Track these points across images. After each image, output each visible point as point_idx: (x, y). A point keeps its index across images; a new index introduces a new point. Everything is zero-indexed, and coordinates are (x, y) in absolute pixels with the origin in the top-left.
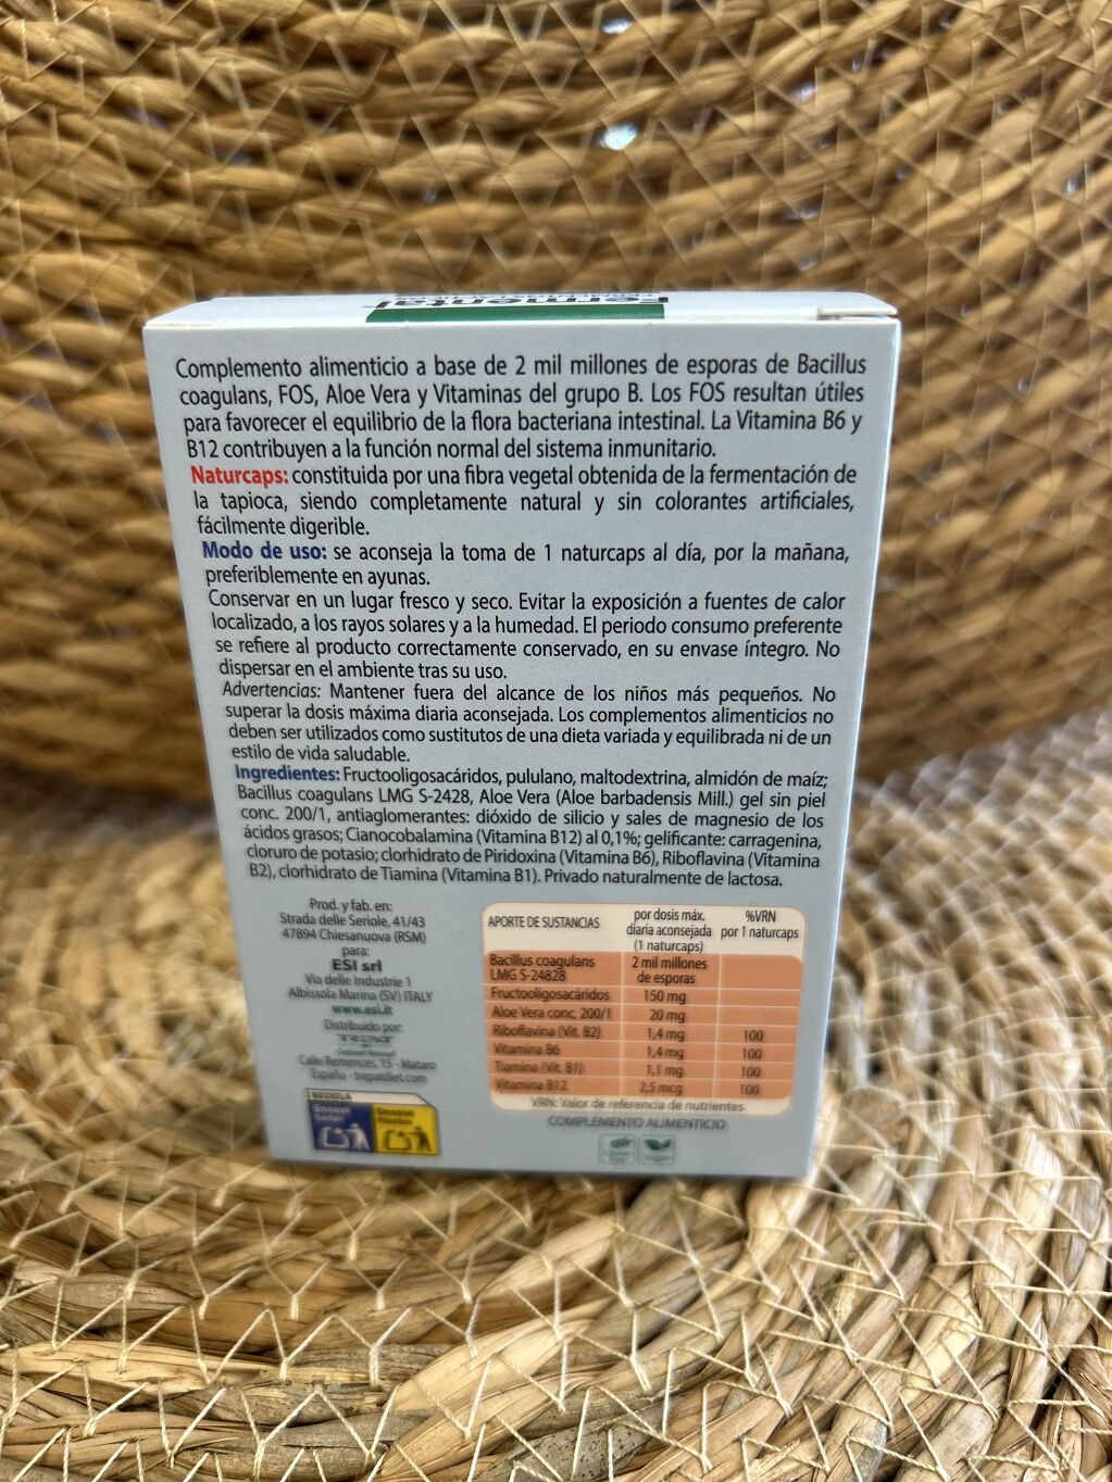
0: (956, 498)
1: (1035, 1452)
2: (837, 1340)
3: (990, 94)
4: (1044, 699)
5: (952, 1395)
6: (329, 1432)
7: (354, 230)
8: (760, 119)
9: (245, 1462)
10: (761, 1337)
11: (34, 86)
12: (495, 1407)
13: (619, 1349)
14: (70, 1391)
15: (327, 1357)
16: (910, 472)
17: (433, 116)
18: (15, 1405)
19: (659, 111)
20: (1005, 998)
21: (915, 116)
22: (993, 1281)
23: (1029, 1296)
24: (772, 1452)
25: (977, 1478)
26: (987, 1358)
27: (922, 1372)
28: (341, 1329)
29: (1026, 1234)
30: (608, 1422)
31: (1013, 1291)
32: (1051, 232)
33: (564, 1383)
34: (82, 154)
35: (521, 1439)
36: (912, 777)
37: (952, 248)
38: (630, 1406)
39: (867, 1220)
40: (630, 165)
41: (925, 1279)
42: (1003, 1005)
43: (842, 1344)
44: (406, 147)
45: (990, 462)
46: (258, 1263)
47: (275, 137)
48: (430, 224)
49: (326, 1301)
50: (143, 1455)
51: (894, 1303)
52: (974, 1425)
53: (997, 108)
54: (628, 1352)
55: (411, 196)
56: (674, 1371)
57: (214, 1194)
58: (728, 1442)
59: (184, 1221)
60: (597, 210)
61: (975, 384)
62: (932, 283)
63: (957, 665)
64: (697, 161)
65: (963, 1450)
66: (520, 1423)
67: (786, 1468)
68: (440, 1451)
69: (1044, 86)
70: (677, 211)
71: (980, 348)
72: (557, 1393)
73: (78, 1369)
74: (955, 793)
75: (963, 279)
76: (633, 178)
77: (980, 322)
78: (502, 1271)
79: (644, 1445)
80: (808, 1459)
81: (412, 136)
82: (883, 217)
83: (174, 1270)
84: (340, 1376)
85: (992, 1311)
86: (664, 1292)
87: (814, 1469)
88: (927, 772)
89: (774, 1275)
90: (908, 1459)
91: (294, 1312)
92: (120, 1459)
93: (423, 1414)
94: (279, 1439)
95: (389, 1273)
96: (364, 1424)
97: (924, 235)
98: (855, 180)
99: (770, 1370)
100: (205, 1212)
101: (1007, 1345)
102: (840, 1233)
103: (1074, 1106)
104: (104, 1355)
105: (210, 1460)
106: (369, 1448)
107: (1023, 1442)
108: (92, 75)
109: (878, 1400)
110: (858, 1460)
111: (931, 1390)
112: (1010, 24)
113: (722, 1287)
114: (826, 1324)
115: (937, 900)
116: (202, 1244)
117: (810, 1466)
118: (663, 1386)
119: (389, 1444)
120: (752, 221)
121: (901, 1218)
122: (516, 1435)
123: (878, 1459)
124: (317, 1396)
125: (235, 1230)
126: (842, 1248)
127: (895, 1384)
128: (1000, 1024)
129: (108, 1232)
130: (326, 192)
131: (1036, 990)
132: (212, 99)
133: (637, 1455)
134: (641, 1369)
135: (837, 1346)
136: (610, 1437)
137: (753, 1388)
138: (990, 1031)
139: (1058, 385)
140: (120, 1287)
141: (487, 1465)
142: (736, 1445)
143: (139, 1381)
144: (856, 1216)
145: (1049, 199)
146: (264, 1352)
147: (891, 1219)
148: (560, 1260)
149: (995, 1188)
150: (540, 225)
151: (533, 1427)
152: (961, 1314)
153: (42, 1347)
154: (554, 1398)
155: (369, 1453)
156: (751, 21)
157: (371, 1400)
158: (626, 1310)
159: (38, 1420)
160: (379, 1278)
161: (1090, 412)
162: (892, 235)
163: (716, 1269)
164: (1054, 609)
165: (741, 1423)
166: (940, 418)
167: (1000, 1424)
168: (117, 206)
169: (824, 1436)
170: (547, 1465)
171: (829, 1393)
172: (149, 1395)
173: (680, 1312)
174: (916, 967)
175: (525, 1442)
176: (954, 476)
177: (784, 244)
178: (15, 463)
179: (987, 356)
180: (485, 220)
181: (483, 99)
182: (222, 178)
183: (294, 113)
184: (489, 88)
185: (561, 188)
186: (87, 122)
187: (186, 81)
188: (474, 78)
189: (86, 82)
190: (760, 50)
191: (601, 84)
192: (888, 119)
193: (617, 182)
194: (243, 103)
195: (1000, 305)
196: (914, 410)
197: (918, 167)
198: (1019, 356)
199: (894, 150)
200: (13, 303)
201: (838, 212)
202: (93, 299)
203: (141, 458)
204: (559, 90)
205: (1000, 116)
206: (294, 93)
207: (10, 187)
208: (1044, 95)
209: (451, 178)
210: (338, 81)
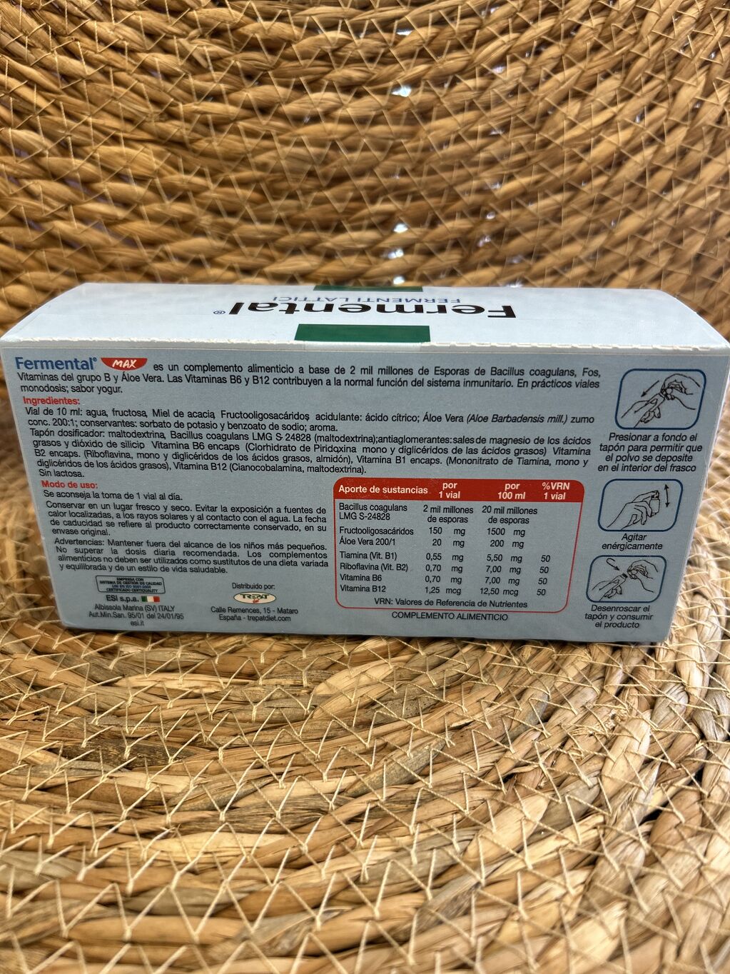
1: (617, 703)
2: (524, 666)
3: (596, 70)
5: (578, 684)
6: (287, 702)
7: (268, 137)
8: (479, 82)
9: (248, 715)
10: (488, 665)
11: (101, 57)
12: (365, 692)
13: (421, 670)
14: (157, 692)
15: (281, 675)
16: (555, 267)
17: (310, 77)
18: (131, 698)
19: (426, 77)
21: (557, 81)
23: (615, 648)
24: (495, 704)
25: (591, 712)
26: (594, 671)
27: (564, 676)
28: (286, 665)
30: (418, 696)
32: (627, 143)
33: (396, 683)
34: (126, 94)
35: (378, 702)
37: (576, 150)
38: (428, 691)
40: (412, 104)
43: (526, 667)
44: (296, 94)
45: (598, 263)
47: (228, 86)
48: (306, 134)
49: (277, 655)
52: (588, 694)
53: (599, 78)
54: (425, 671)
55: (298, 119)
56: (447, 678)
58: (474, 701)
60: (395, 128)
61: (588, 222)
62: (566, 169)
64: (446, 104)
65: (584, 703)
66: (377, 697)
67: (502, 709)
68: (340, 708)
69: (623, 66)
70: (436, 129)
71: (591, 203)
72: (393, 686)
73: (160, 684)
75: (582, 166)
76: (413, 112)
77: (590, 190)
78: (361, 643)
79: (435, 703)
80: (512, 707)
81: (299, 88)
82: (541, 133)
84: (290, 682)
90: (559, 706)
91: (262, 660)
92: (185, 717)
93: (330, 695)
94: (263, 705)
96: (302, 699)
97: (562, 143)
98: (527, 114)
99: (493, 677)
101: (604, 665)
104: (172, 679)
105: (230, 715)
106: (306, 708)
107: (611, 700)
108: (132, 52)
109: (544, 686)
110: (535, 706)
111: (568, 682)
112: (606, 34)
113: (468, 648)
114: (518, 660)
118: (442, 684)
119: (315, 706)
120: (474, 136)
122: (376, 701)
124: (279, 689)
127: (552, 680)
130: (255, 116)
132: (195, 66)
133: (432, 707)
134: (431, 677)
136: (419, 702)
137: (485, 683)
139: (631, 223)
140: (174, 652)
141: (363, 712)
142: (478, 703)
143: (189, 688)
145: (626, 126)
146: (249, 676)
150: (366, 135)
151: (383, 698)
153: (140, 677)
154: (391, 688)
155: (306, 710)
156: (475, 30)
157: (304, 691)
158: (422, 657)
159: (143, 704)
161: (648, 238)
162: (545, 143)
165: (480, 695)
166: (571, 240)
167: (600, 694)
168: (144, 121)
169: (519, 699)
170: (391, 711)
171: (521, 684)
172: (196, 693)
173: (450, 657)
175: (380, 703)
177: (491, 147)
178: (84, 258)
179: (595, 207)
180: (336, 132)
181: (336, 69)
182: (200, 108)
183: (238, 75)
184: (339, 63)
185: (376, 117)
186: (129, 77)
187: (182, 57)
188: (332, 58)
189: (129, 56)
190: (478, 46)
191: (397, 62)
192: (544, 83)
193: (405, 114)
194: (211, 68)
195: (601, 180)
196: (557, 235)
197: (559, 108)
198: (611, 207)
199: (546, 99)
200: (87, 172)
201: (518, 131)
202: (130, 171)
203: (153, 256)
204: (375, 65)
205: (601, 82)
206: (238, 64)
207: (87, 110)
208: (623, 71)
209: (319, 110)
210: (260, 58)
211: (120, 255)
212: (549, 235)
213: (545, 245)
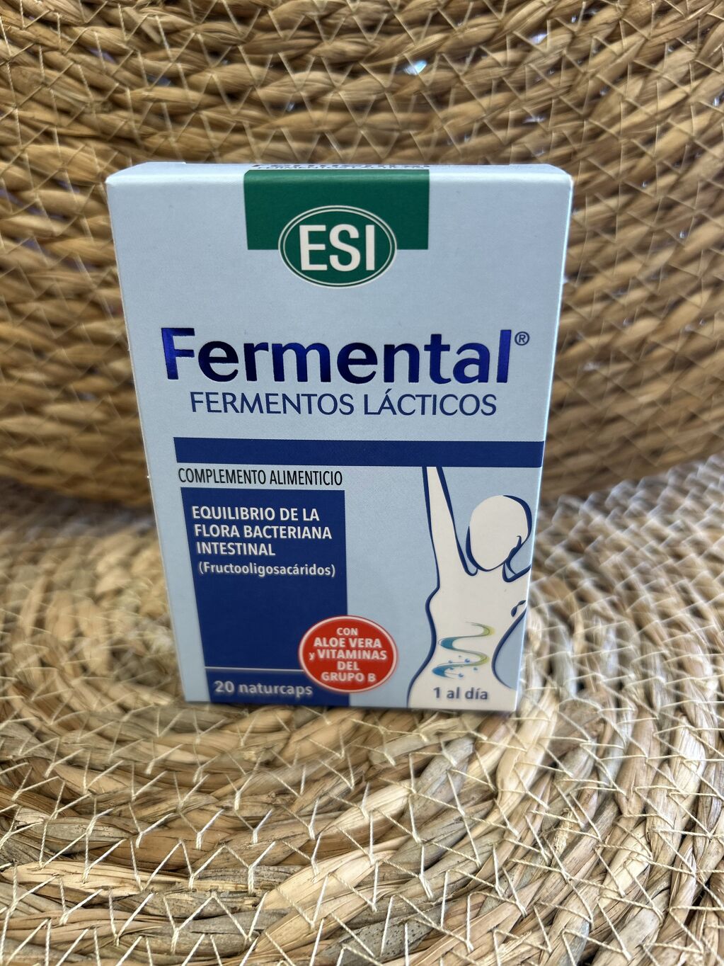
0: (637, 310)
1: (687, 941)
2: (557, 865)
3: (663, 39)
4: (694, 443)
5: (632, 903)
6: (221, 923)
7: (239, 130)
8: (510, 55)
9: (166, 943)
10: (506, 863)
11: (28, 34)
12: (330, 908)
13: (412, 870)
14: (50, 895)
15: (220, 874)
16: (607, 291)
17: (292, 52)
18: (15, 903)
19: (442, 49)
20: (668, 640)
21: (613, 52)
22: (660, 827)
23: (684, 837)
24: (513, 939)
25: (649, 958)
26: (655, 878)
27: (612, 887)
28: (229, 855)
29: (682, 796)
30: (405, 919)
31: (673, 834)
32: (702, 131)
33: (376, 893)
34: (59, 78)
35: (347, 929)
36: (606, 495)
37: (636, 142)
38: (419, 908)
39: (576, 787)
40: (423, 85)
41: (614, 826)
42: (666, 645)
43: (560, 868)
44: (274, 74)
45: (661, 285)
46: (175, 811)
47: (187, 66)
48: (288, 126)
49: (220, 836)
50: (98, 937)
51: (594, 842)
52: (647, 922)
53: (667, 49)
54: (418, 873)
55: (277, 107)
56: (448, 885)
57: (146, 765)
58: (484, 932)
59: (127, 783)
60: (401, 116)
61: (650, 233)
62: (623, 165)
63: (637, 420)
64: (467, 84)
65: (640, 939)
66: (346, 919)
67: (523, 949)
68: (294, 936)
69: (698, 33)
70: (454, 116)
71: (655, 209)
72: (371, 898)
73: (57, 880)
74: (634, 505)
75: (644, 162)
76: (425, 94)
77: (653, 192)
78: (336, 818)
79: (428, 934)
80: (537, 944)
81: (278, 66)
82: (591, 120)
83: (120, 815)
84: (229, 886)
85: (660, 847)
86: (442, 832)
87: (541, 950)
88: (615, 491)
89: (514, 823)
90: (603, 944)
91: (199, 843)
92: (83, 940)
93: (283, 912)
94: (188, 927)
95: (262, 818)
96: (243, 917)
97: (619, 133)
98: (572, 95)
99: (512, 885)
100: (141, 777)
101: (669, 870)
102: (559, 795)
103: (713, 712)
104: (74, 871)
105: (143, 941)
106: (247, 934)
107: (680, 934)
108: (66, 26)
109: (584, 905)
110: (570, 945)
111: (619, 899)
113: (479, 830)
114: (549, 855)
115: (622, 576)
116: (138, 798)
117: (539, 949)
118: (441, 895)
119: (260, 931)
120: (503, 124)
121: (599, 786)
122: (344, 926)
123: (584, 944)
124: (213, 899)
125: (160, 789)
126: (560, 805)
127: (595, 895)
128: (664, 657)
129: (77, 790)
130: (222, 103)
131: (688, 636)
132: (146, 42)
133: (423, 940)
134: (426, 883)
135: (556, 870)
136: (406, 928)
137: (500, 897)
138: (658, 662)
139: (706, 234)
140: (84, 826)
141: (324, 947)
142: (489, 934)
143: (96, 888)
144: (569, 784)
145: (701, 110)
146: (178, 869)
147: (592, 785)
148: (374, 811)
149: (660, 767)
150: (364, 125)
151: (355, 921)
152: (639, 849)
153: (33, 865)
154: (369, 902)
155: (247, 937)
157: (249, 902)
158: (416, 845)
159: (30, 914)
160: (254, 821)
162: (596, 133)
163: (476, 818)
164: (700, 384)
165: (493, 920)
166: (627, 256)
167: (664, 922)
168: (83, 113)
169: (548, 928)
170: (365, 947)
171: (551, 900)
172: (102, 898)
173: (452, 847)
174: (608, 620)
175: (350, 931)
176: (635, 295)
177: (525, 139)
178: (15, 284)
179: (659, 214)
180: (326, 123)
181: (325, 42)
182: (152, 94)
183: (200, 51)
184: (329, 34)
185: (377, 102)
186: (63, 57)
187: (128, 30)
188: (319, 27)
189: (62, 31)
190: (510, 9)
191: (403, 31)
192: (595, 55)
193: (414, 98)
194: (166, 44)
195: (669, 179)
196: (610, 250)
197: (614, 87)
198: (680, 214)
199: (599, 76)
200: (14, 178)
201: (561, 117)
202: (67, 175)
203: (99, 281)
204: (375, 35)
205: (669, 54)
206: (200, 37)
207: (12, 100)
208: (699, 39)
209: (303, 94)
210: (229, 29)
211: (58, 280)
212: (599, 250)
213: (594, 263)
